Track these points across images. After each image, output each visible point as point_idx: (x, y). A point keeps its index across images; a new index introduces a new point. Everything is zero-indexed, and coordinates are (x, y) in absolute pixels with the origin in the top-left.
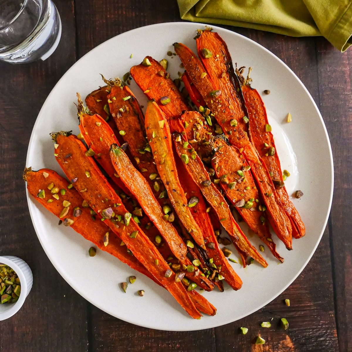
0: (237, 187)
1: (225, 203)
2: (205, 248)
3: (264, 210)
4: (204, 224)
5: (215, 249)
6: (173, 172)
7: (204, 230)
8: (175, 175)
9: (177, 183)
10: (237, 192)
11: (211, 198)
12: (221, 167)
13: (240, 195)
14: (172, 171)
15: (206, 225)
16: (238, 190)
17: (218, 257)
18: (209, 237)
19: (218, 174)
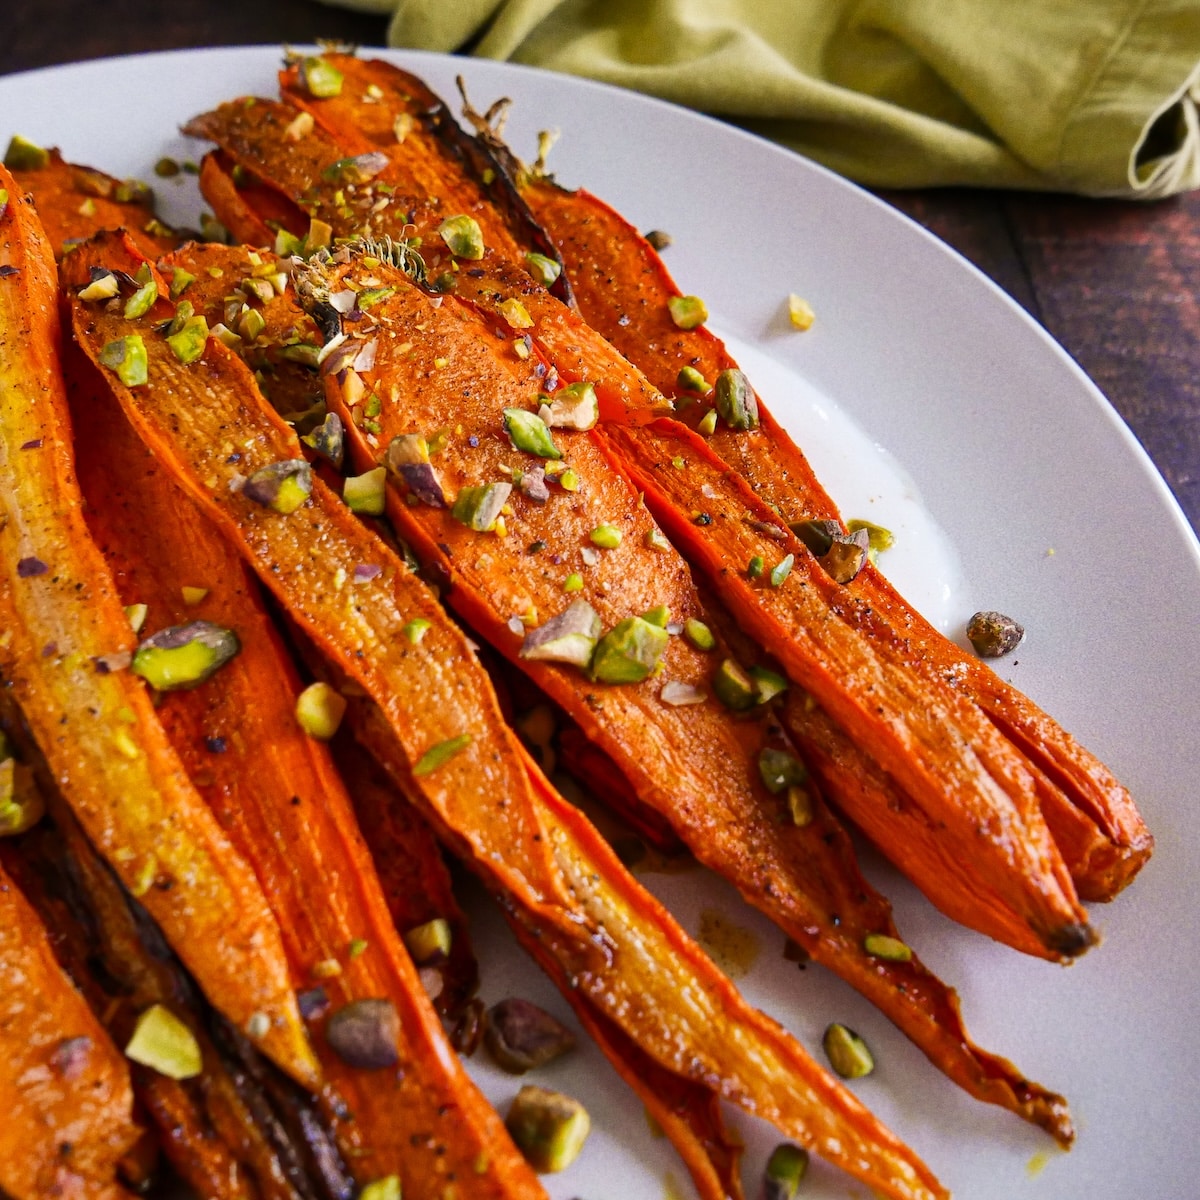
0: (525, 529)
1: (439, 622)
2: (304, 1064)
3: (768, 691)
4: (293, 836)
5: (408, 1067)
6: (33, 453)
7: (299, 894)
8: (50, 469)
9: (64, 518)
10: (528, 562)
11: (320, 598)
12: (385, 396)
13: (560, 587)
14: (28, 446)
15: (313, 845)
16: (533, 549)
17: (440, 1151)
18: (344, 955)
19: (371, 447)
